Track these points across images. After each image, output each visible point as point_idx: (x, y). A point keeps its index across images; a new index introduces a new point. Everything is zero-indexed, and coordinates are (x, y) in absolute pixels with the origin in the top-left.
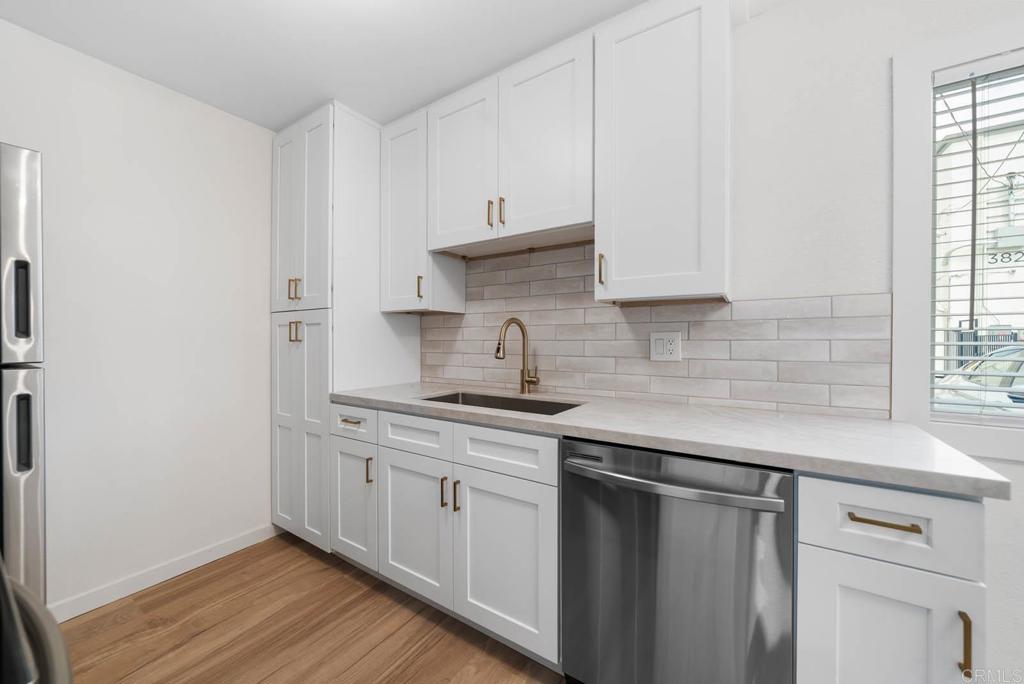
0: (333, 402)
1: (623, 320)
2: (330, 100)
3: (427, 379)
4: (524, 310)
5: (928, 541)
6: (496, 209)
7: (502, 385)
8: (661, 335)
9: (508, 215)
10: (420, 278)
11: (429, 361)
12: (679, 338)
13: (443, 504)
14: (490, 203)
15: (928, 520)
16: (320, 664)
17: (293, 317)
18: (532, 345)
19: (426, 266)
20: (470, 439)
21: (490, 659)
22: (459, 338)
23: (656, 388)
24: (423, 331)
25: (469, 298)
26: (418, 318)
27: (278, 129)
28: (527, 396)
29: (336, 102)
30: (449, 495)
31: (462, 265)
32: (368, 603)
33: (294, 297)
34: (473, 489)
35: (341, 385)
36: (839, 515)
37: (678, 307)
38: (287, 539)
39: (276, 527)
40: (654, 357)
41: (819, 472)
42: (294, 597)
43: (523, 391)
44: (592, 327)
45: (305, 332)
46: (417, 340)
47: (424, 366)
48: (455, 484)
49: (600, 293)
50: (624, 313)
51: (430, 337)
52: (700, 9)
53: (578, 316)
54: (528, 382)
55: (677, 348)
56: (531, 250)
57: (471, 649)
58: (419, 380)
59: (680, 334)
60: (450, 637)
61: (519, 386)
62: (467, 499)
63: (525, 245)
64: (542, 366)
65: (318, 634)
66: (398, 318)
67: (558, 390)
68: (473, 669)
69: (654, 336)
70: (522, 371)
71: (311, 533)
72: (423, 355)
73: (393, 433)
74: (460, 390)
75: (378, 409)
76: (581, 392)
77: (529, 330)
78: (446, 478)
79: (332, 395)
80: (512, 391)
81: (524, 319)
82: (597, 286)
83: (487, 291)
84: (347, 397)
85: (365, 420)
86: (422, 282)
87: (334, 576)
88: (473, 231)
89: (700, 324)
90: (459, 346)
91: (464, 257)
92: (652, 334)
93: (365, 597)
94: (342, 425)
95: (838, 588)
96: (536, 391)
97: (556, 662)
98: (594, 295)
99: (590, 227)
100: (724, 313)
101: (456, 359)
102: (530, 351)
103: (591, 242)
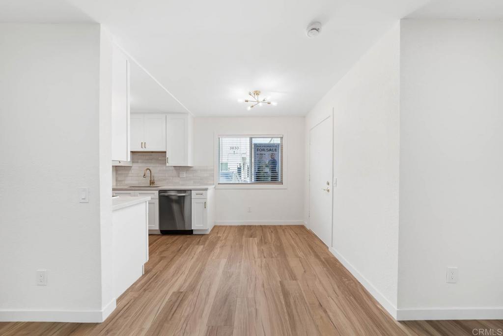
4: (151, 166)
6: (143, 144)
8: (181, 173)
9: (147, 146)
12: (185, 173)
18: (153, 174)
22: (130, 173)
23: (180, 182)
40: (180, 176)
43: (150, 185)
44: (169, 171)
46: (115, 173)
49: (167, 165)
50: (174, 168)
53: (164, 168)
54: (152, 183)
55: (184, 175)
58: (115, 184)
64: (155, 179)
70: (150, 181)
72: (117, 178)
77: (152, 171)
81: (150, 168)
82: (167, 164)
83: (140, 161)
89: (188, 170)
90: (130, 175)
96: (154, 185)
100: (192, 169)
102: (152, 176)
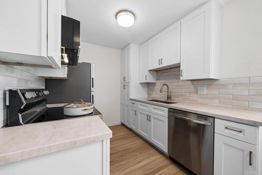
0: (130, 100)
1: (191, 84)
2: (130, 44)
3: (149, 97)
5: (244, 135)
7: (164, 99)
8: (200, 88)
9: (163, 62)
10: (146, 76)
11: (149, 93)
13: (148, 120)
14: (159, 60)
15: (244, 130)
16: (126, 143)
17: (124, 84)
18: (170, 90)
19: (147, 73)
20: (153, 108)
21: (156, 151)
22: (155, 88)
23: (199, 100)
24: (148, 86)
25: (157, 79)
26: (147, 84)
27: (122, 49)
28: (168, 101)
29: (131, 44)
30: (149, 118)
31: (156, 72)
32: (135, 137)
33: (124, 81)
34: (153, 118)
35: (132, 97)
36: (224, 127)
37: (205, 81)
38: (123, 125)
39: (121, 122)
40: (199, 93)
41: (219, 117)
42: (123, 134)
43: (167, 100)
44: (184, 85)
45: (126, 87)
46: (147, 89)
47: (148, 94)
48: (150, 116)
50: (191, 82)
51: (149, 88)
52: (204, 12)
53: (181, 83)
54: (168, 98)
55: (205, 91)
56: (170, 68)
57: (152, 148)
58: (147, 97)
59: (205, 87)
60: (149, 146)
61: (167, 99)
62: (152, 119)
63: (169, 68)
65: (127, 139)
66: (142, 84)
67: (176, 100)
68: (152, 151)
69: (199, 88)
70: (167, 96)
71: (126, 124)
72: (148, 92)
73: (139, 106)
74: (155, 99)
75: (137, 101)
76: (181, 101)
77: (169, 86)
78: (148, 115)
79: (130, 99)
80: (165, 100)
81: (168, 84)
82: (181, 77)
84: (132, 99)
85: (135, 103)
86: (147, 77)
87: (130, 132)
88: (156, 66)
89: (211, 85)
90: (155, 90)
91: (156, 71)
92: (198, 87)
93: (135, 136)
94: (131, 104)
95: (223, 143)
96: (171, 100)
97: (167, 152)
98: (180, 79)
99: (179, 64)
101: (155, 92)
103: (180, 67)
